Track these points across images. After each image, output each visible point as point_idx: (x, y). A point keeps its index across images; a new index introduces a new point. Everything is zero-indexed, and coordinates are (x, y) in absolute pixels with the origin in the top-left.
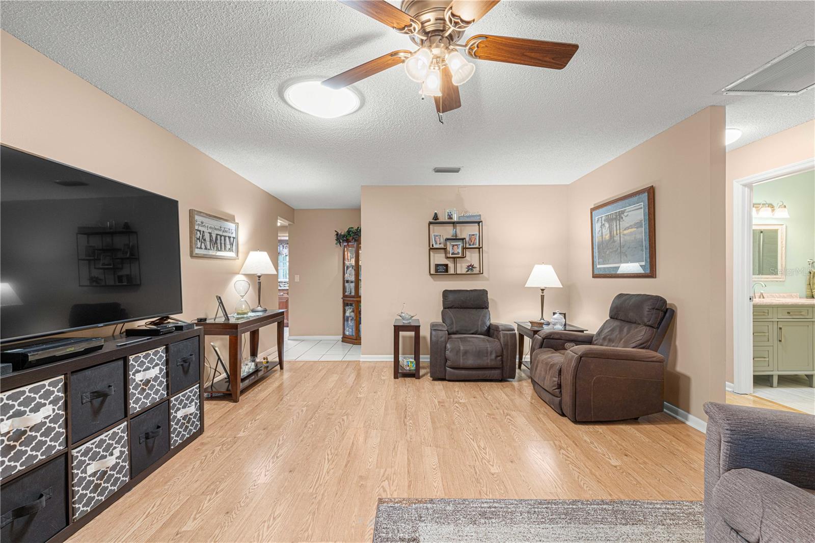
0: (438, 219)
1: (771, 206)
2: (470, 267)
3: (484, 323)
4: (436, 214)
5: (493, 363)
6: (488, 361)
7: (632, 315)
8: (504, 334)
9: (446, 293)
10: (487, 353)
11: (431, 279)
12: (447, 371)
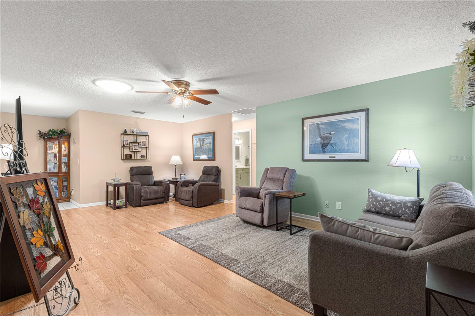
0: (127, 132)
1: (238, 139)
2: (143, 156)
3: (152, 180)
4: (125, 130)
5: (162, 196)
6: (160, 195)
7: (210, 172)
8: (164, 183)
9: (132, 169)
10: (159, 192)
11: (123, 162)
12: (142, 202)
